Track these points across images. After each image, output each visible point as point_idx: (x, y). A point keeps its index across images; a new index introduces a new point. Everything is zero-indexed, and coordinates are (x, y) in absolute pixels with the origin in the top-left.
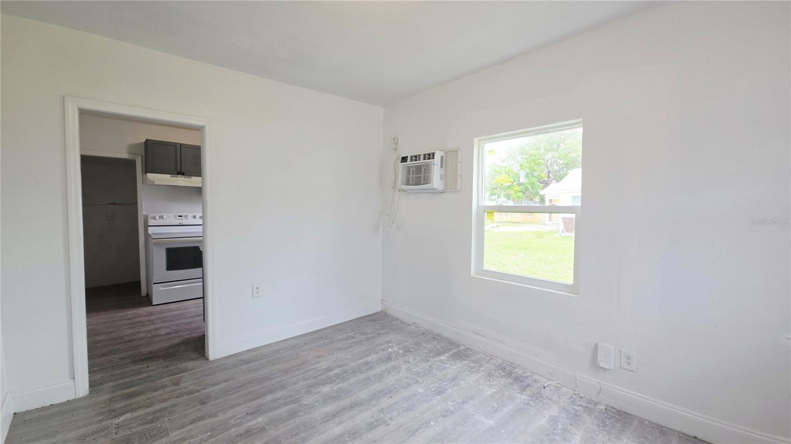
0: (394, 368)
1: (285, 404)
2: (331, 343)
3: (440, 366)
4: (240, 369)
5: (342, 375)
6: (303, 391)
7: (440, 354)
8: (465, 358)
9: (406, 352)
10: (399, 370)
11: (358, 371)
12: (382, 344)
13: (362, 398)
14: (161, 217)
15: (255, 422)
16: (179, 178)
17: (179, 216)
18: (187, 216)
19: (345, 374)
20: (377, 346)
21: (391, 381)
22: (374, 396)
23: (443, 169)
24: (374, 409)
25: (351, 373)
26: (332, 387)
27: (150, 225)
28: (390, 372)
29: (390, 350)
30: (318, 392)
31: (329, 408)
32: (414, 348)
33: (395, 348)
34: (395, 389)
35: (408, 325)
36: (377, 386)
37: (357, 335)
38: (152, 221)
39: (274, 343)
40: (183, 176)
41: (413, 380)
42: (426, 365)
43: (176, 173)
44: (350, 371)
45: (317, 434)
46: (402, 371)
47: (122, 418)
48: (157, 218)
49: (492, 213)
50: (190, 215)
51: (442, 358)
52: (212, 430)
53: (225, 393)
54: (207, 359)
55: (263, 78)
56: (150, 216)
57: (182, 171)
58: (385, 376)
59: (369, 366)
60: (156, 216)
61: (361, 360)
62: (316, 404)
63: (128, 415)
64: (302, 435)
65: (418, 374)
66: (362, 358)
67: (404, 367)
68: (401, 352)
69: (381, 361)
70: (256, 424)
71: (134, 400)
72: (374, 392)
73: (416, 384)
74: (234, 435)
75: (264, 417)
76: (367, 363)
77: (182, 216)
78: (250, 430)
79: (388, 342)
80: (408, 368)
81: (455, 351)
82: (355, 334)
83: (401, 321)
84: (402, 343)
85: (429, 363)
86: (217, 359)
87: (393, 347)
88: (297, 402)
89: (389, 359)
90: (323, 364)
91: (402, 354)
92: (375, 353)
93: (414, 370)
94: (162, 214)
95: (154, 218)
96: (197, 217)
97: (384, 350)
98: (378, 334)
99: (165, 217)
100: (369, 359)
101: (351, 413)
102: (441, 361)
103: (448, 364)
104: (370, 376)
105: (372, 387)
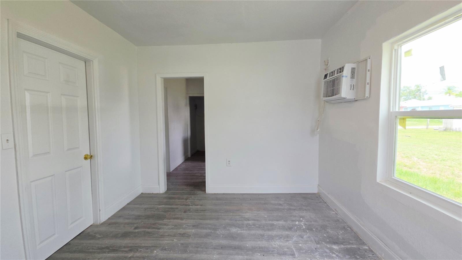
0: (287, 236)
1: (210, 228)
2: (265, 204)
3: (326, 252)
4: (212, 202)
5: (251, 226)
6: (224, 225)
7: (335, 243)
8: (358, 257)
9: (308, 229)
10: (289, 240)
11: (262, 228)
12: (295, 216)
13: (247, 246)
15: (190, 231)
19: (253, 226)
20: (291, 216)
21: (275, 245)
22: (255, 248)
23: (355, 80)
24: (246, 257)
25: (257, 227)
26: (238, 231)
28: (281, 238)
29: (297, 223)
30: (229, 230)
31: (224, 242)
32: (317, 229)
33: (302, 224)
34: (272, 251)
35: (331, 210)
36: (263, 243)
37: (285, 204)
39: (237, 194)
41: (292, 252)
42: (313, 246)
44: (257, 226)
45: (205, 253)
46: (290, 242)
47: (161, 206)
49: (404, 119)
51: (335, 247)
52: (176, 226)
53: (195, 211)
54: (205, 192)
55: (232, 43)
58: (275, 239)
59: (272, 227)
61: (270, 222)
62: (222, 236)
63: (163, 206)
64: (199, 249)
65: (300, 249)
66: (272, 221)
67: (295, 239)
68: (304, 227)
69: (283, 228)
70: (190, 232)
71: (171, 201)
72: (257, 246)
73: (290, 256)
74: (179, 232)
75: (196, 230)
76: (272, 225)
78: (185, 234)
79: (301, 217)
80: (297, 241)
81: (355, 246)
82: (284, 203)
83: (327, 205)
84: (311, 221)
85: (319, 246)
86: (209, 194)
87: (301, 221)
88: (215, 230)
89: (290, 229)
90: (247, 215)
91: (303, 229)
92: (284, 221)
93: (300, 245)
97: (293, 221)
98: (299, 209)
100: (275, 223)
101: (232, 251)
102: (331, 250)
103: (335, 254)
104: (265, 235)
105: (259, 242)
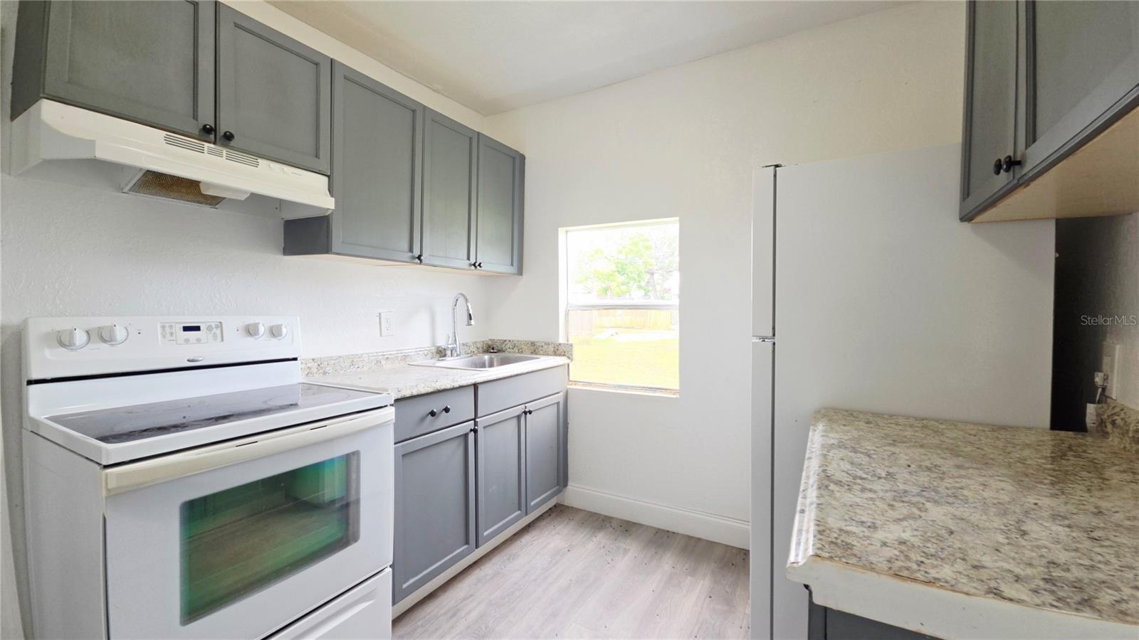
14: (103, 336)
16: (206, 156)
17: (186, 329)
18: (220, 325)
27: (35, 376)
38: (48, 353)
40: (225, 151)
43: (196, 132)
48: (80, 337)
50: (233, 324)
56: (36, 330)
57: (223, 128)
60: (71, 333)
77: (197, 329)
94: (103, 322)
95: (63, 341)
96: (262, 329)
99: (120, 334)
